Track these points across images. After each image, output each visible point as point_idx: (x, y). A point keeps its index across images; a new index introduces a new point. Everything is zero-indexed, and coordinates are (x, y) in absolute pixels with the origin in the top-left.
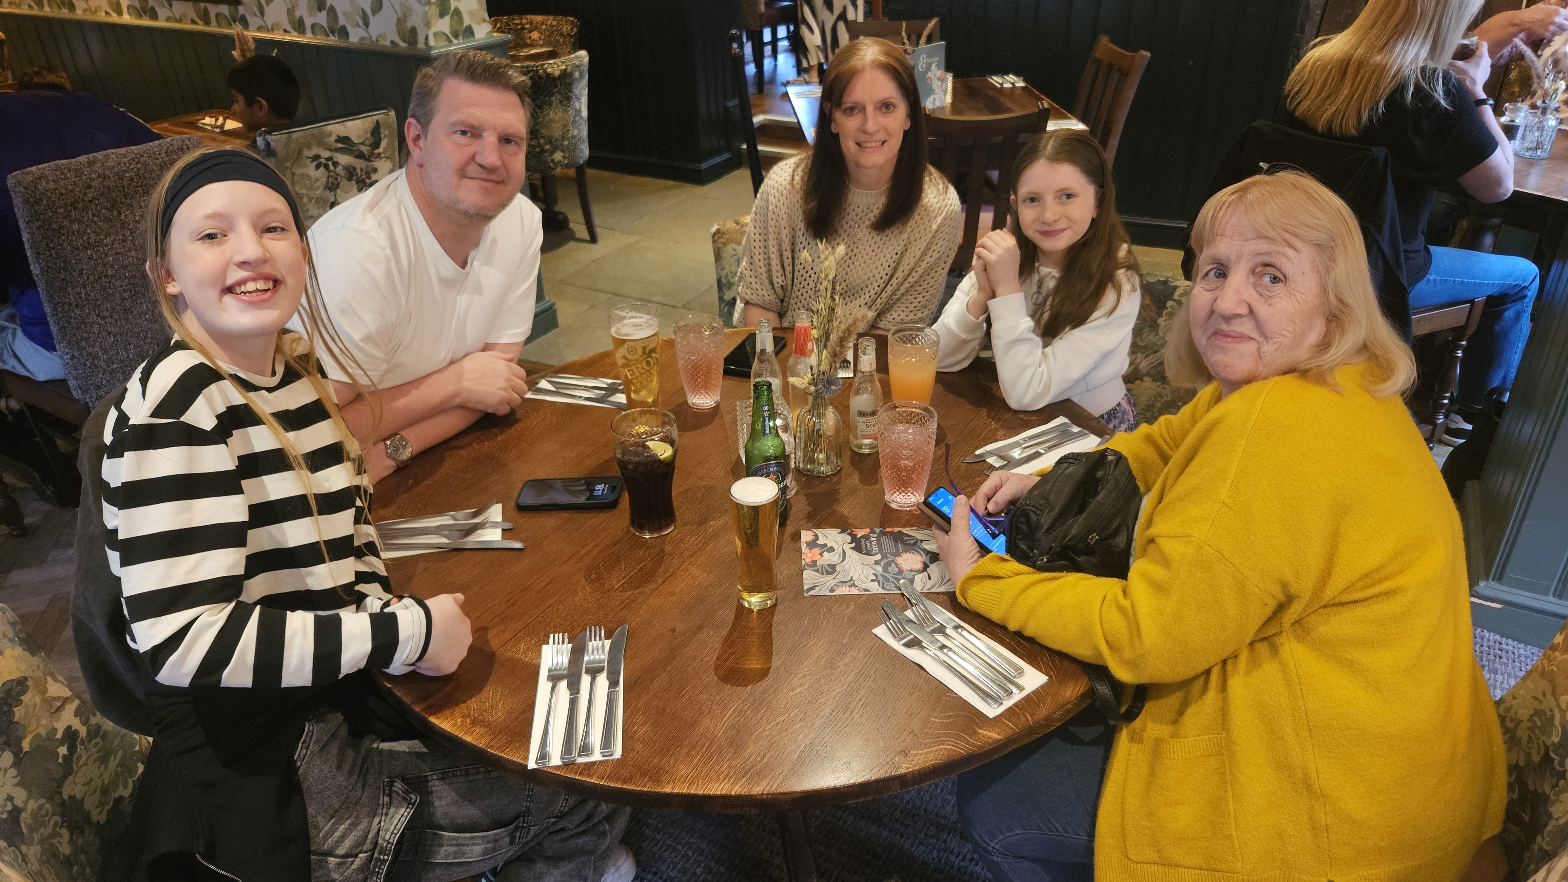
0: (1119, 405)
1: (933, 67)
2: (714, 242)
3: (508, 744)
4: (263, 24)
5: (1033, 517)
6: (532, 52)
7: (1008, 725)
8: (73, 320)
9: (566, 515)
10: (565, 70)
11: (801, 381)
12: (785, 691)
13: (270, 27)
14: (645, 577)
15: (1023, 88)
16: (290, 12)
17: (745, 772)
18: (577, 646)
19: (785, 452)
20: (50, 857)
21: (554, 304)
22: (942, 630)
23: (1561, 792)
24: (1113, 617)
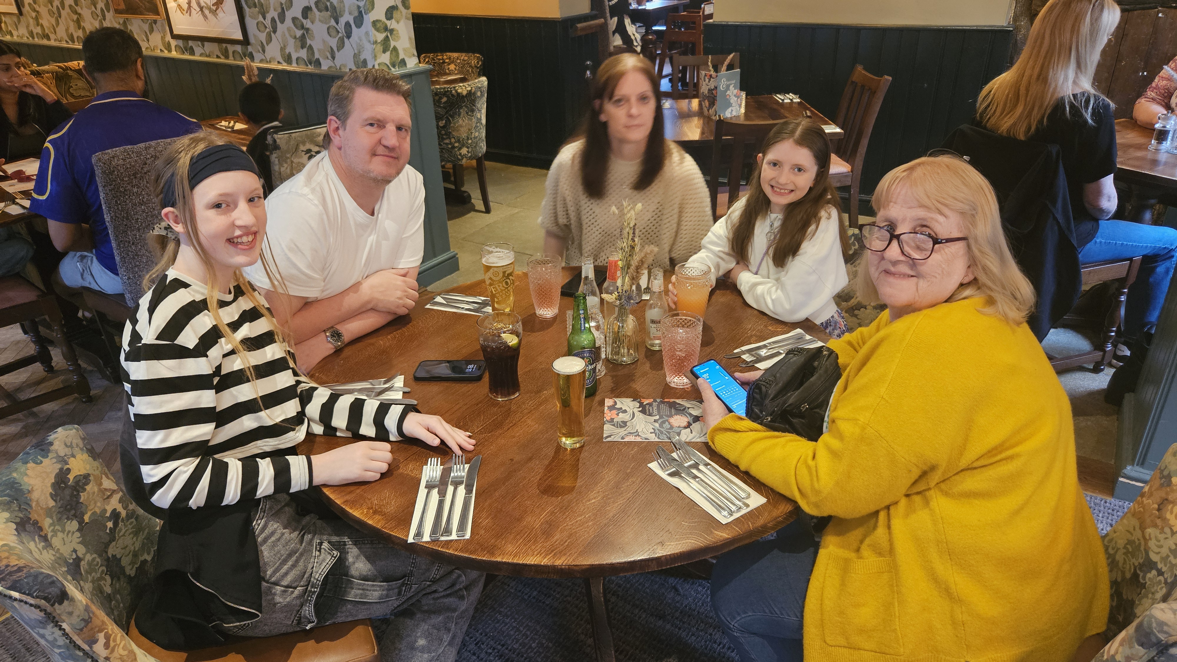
0: (833, 317)
1: (731, 87)
3: (396, 527)
4: (264, 58)
5: (763, 388)
6: (449, 78)
7: (735, 529)
9: (446, 384)
10: (470, 91)
11: (610, 298)
12: (584, 501)
13: (268, 60)
14: (498, 425)
15: (798, 103)
16: (282, 49)
17: (551, 551)
18: (446, 466)
19: (597, 345)
20: (98, 592)
21: (457, 254)
22: (696, 466)
23: (1143, 598)
24: (803, 472)
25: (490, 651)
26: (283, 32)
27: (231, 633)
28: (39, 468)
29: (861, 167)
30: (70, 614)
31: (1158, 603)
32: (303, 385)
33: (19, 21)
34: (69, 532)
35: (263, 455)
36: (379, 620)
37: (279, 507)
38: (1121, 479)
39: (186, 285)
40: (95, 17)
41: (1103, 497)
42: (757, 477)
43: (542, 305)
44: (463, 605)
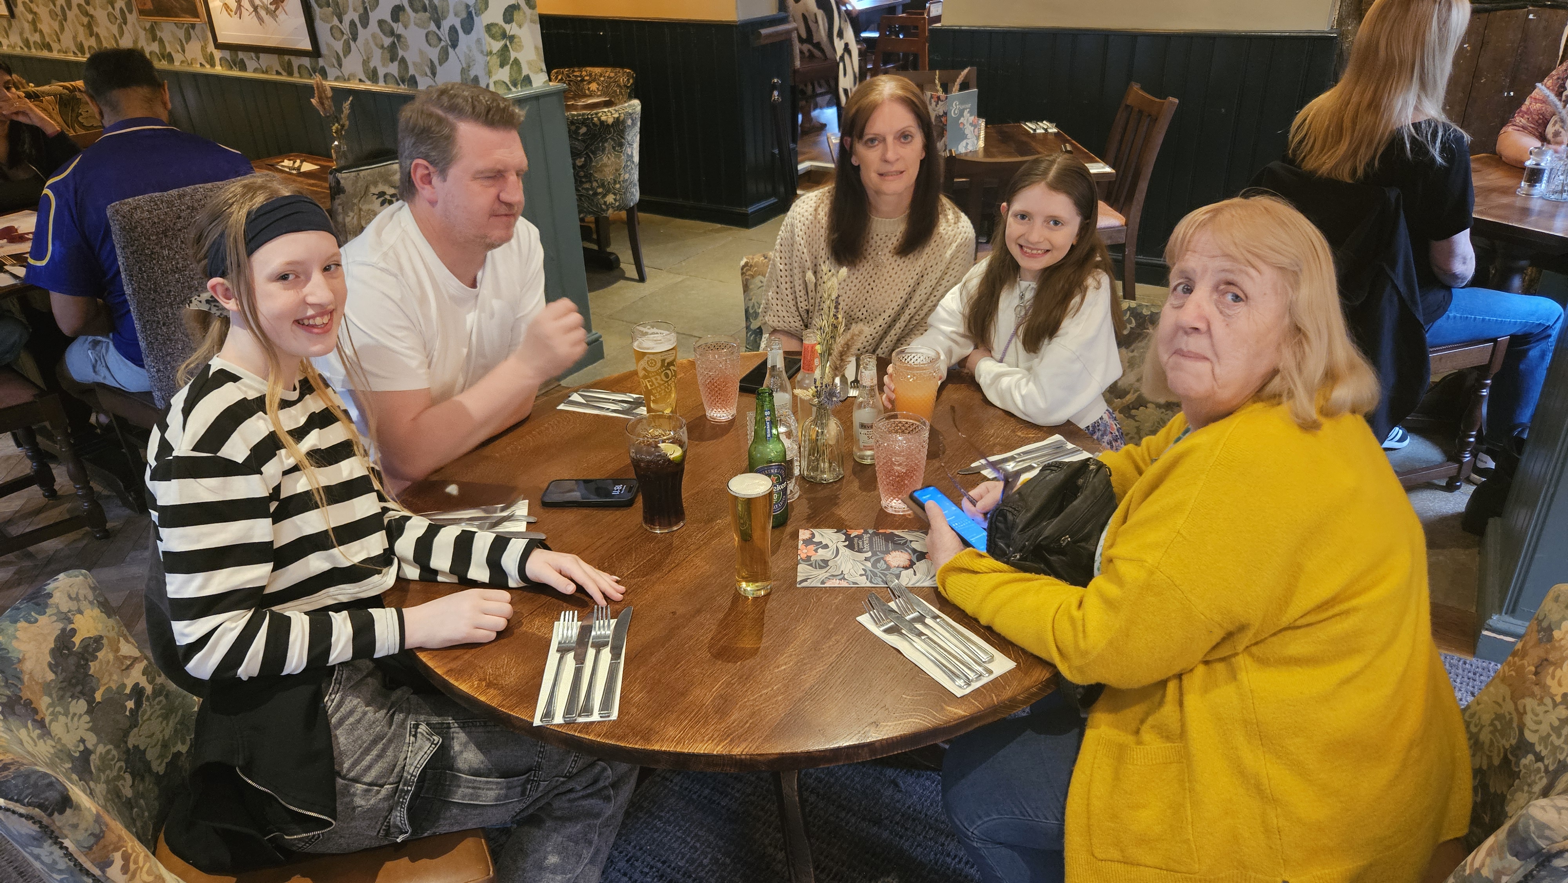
0: (1101, 418)
1: (966, 113)
2: (742, 274)
3: (517, 705)
4: (340, 74)
5: (1010, 517)
6: (589, 102)
7: (974, 704)
8: (159, 337)
9: (586, 511)
10: (618, 118)
11: (805, 394)
12: (771, 668)
13: (346, 77)
14: (654, 566)
15: (1055, 134)
16: (365, 63)
17: (728, 735)
18: (586, 623)
19: (788, 458)
20: (114, 796)
21: (600, 337)
22: (921, 619)
23: (1516, 791)
24: (1064, 626)
25: (646, 870)
26: (367, 39)
27: (294, 848)
28: (33, 628)
29: (1138, 220)
30: (75, 826)
31: (1537, 798)
32: (391, 513)
33: (10, 25)
34: (75, 714)
35: (338, 608)
36: (497, 829)
37: (360, 677)
38: (1485, 633)
39: (235, 378)
40: (113, 20)
41: (1462, 656)
42: (1003, 634)
43: (714, 405)
44: (609, 810)
